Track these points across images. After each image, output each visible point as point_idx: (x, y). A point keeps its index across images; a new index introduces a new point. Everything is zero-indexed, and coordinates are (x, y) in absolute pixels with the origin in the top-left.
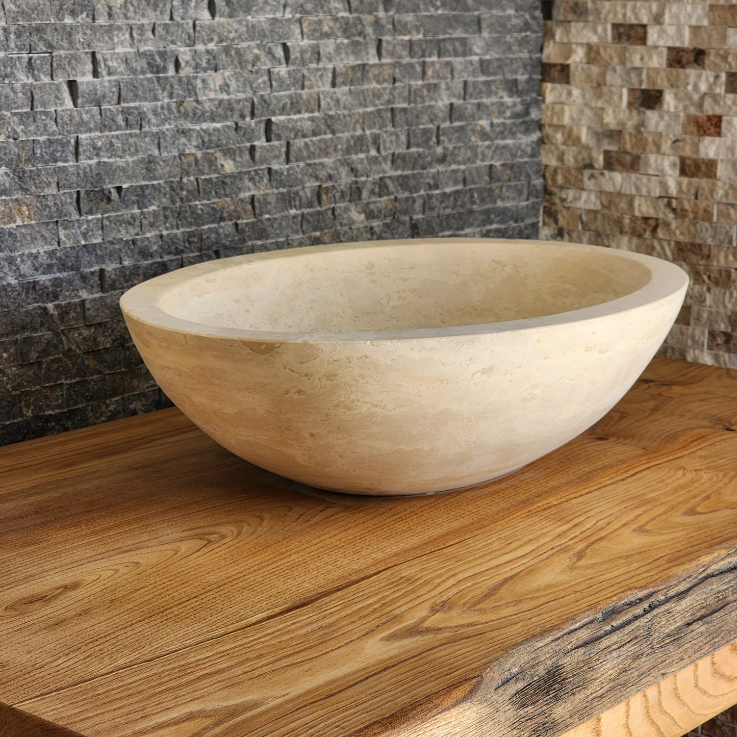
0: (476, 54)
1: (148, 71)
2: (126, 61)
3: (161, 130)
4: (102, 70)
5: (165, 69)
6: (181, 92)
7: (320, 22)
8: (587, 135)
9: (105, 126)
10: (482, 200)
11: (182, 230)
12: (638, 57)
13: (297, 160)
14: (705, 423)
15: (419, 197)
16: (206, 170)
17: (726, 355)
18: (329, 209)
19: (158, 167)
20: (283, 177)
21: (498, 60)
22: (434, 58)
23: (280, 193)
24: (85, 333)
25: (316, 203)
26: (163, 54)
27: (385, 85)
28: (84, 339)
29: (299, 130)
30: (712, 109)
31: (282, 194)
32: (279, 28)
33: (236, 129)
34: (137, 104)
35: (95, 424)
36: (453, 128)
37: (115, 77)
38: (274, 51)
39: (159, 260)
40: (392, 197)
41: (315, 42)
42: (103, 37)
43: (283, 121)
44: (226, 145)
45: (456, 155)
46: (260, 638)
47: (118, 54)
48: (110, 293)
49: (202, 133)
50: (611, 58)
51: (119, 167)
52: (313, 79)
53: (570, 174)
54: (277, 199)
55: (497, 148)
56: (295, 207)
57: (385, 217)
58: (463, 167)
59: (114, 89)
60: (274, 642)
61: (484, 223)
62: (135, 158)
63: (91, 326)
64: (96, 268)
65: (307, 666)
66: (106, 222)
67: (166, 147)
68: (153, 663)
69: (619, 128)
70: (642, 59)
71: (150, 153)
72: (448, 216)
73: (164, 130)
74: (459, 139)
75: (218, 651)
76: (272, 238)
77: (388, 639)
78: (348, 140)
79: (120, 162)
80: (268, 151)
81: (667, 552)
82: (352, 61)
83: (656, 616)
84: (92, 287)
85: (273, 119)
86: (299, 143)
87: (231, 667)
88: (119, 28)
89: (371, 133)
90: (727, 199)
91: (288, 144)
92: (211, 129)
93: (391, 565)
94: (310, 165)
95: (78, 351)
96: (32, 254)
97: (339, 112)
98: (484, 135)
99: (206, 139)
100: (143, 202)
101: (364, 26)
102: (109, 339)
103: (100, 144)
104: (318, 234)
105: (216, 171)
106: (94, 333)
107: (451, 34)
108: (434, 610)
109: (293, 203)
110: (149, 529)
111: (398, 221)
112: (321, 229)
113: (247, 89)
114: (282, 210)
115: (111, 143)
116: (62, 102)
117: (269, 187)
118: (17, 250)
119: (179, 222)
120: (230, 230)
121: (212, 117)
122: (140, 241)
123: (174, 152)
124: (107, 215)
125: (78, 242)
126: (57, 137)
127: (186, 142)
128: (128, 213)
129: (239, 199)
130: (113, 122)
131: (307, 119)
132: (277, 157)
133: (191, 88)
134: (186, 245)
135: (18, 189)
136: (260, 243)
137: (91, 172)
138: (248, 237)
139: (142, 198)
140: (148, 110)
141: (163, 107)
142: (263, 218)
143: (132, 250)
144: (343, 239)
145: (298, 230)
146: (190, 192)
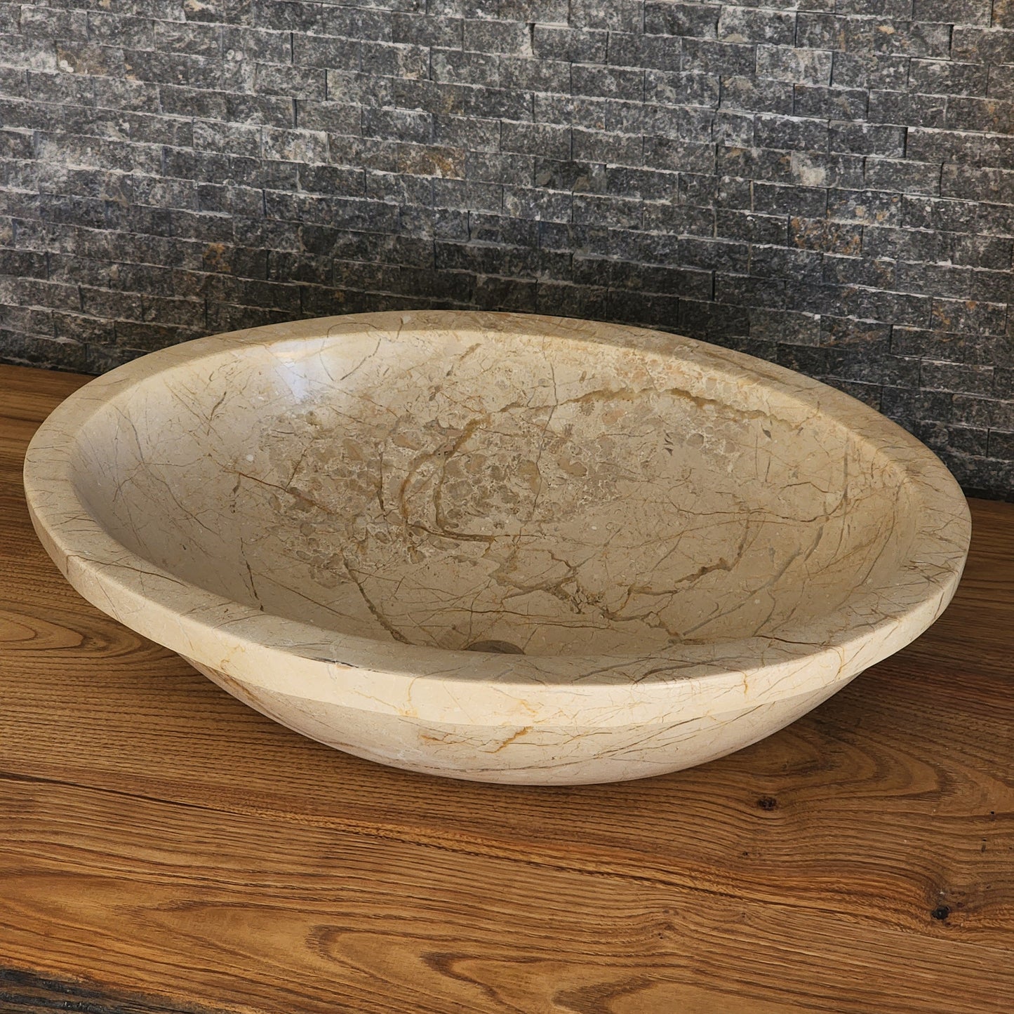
1: (664, 30)
3: (681, 109)
4: (578, 18)
5: (694, 31)
6: (724, 65)
9: (578, 88)
11: (717, 239)
13: (959, 196)
16: (766, 176)
19: (674, 154)
20: (924, 213)
23: (919, 232)
26: (689, 12)
29: (966, 155)
31: (925, 235)
33: (829, 130)
34: (637, 69)
37: (600, 30)
38: (926, 33)
39: (672, 267)
43: (931, 136)
44: (808, 148)
48: (584, 285)
49: (759, 126)
51: (601, 141)
54: (912, 240)
56: (952, 258)
59: (600, 44)
62: (632, 135)
64: (567, 251)
66: (580, 203)
67: (688, 130)
71: (660, 133)
73: (687, 108)
76: (905, 288)
79: (604, 135)
80: (897, 171)
84: (559, 272)
85: (911, 129)
86: (971, 173)
91: (943, 169)
92: (778, 123)
94: (991, 207)
96: (459, 213)
99: (765, 135)
100: (647, 191)
103: (570, 107)
113: (858, 79)
114: (920, 257)
115: (588, 110)
116: (514, 47)
117: (895, 220)
118: (435, 205)
119: (716, 229)
120: (807, 261)
121: (779, 107)
122: (639, 236)
123: (703, 140)
124: (579, 194)
125: (528, 216)
126: (497, 88)
127: (730, 132)
128: (618, 199)
129: (833, 224)
130: (592, 85)
131: (992, 140)
132: (919, 183)
133: (743, 61)
134: (723, 260)
135: (444, 137)
136: (873, 290)
137: (554, 138)
138: (845, 277)
139: (648, 186)
140: (659, 79)
141: (690, 79)
142: (877, 260)
143: (628, 244)
145: (961, 291)
146: (734, 197)
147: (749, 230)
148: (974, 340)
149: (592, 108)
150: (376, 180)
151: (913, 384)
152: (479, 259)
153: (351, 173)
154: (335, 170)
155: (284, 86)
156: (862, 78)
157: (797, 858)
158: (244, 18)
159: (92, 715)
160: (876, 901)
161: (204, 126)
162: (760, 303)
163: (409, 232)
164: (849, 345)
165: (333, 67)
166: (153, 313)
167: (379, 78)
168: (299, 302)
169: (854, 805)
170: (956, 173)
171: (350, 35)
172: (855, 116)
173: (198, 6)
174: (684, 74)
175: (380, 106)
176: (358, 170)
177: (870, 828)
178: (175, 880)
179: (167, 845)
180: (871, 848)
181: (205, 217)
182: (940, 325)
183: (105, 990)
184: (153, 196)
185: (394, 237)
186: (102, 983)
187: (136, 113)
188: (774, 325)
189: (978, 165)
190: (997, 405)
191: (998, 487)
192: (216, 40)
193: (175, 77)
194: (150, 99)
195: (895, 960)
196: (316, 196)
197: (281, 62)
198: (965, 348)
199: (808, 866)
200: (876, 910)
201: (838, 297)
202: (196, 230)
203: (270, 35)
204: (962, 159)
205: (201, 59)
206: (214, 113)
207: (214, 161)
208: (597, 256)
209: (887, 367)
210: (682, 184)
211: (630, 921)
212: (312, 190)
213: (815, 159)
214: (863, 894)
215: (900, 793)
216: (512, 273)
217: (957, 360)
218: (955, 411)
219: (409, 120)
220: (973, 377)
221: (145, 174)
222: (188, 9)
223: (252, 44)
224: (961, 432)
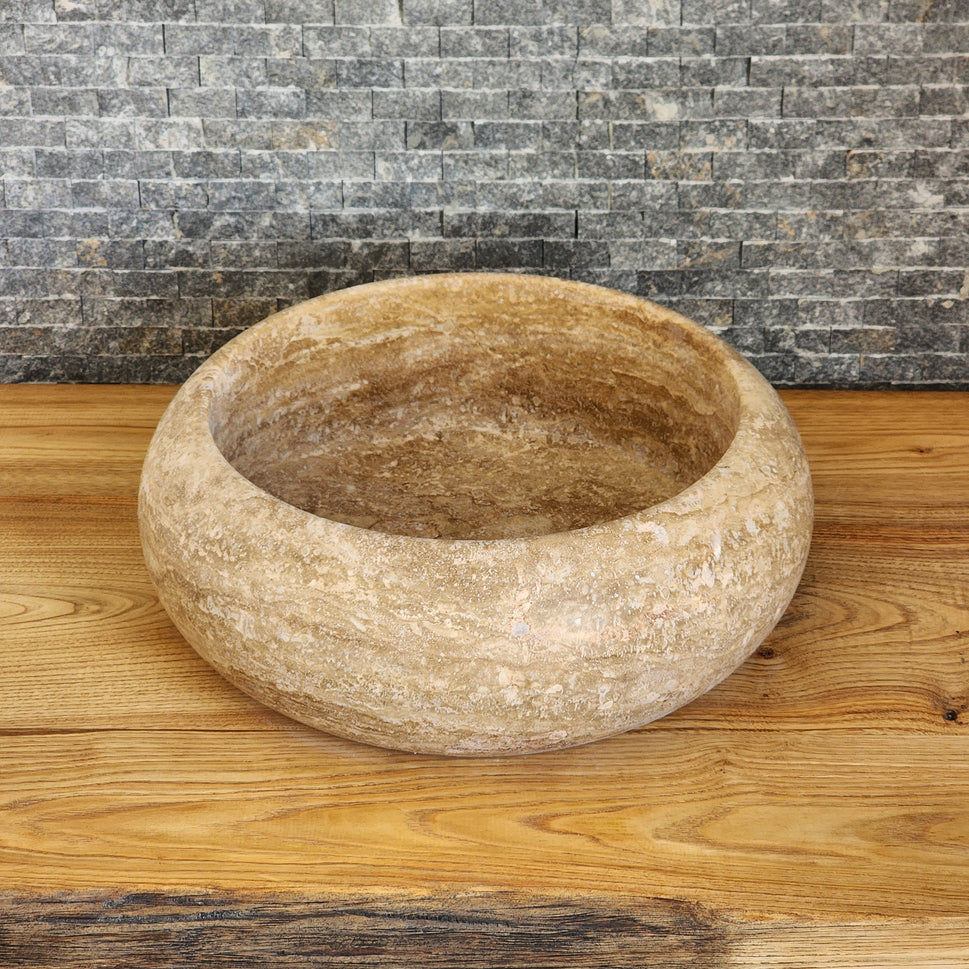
3: (543, 61)
6: (582, 16)
9: (447, 51)
11: (579, 181)
13: (799, 115)
16: (623, 116)
18: (867, 182)
19: (538, 104)
20: (769, 135)
23: (764, 153)
25: (836, 173)
29: (804, 77)
31: (769, 156)
33: (680, 67)
39: (537, 211)
43: (773, 63)
44: (661, 86)
48: (453, 239)
49: (617, 69)
51: (469, 100)
52: (839, 9)
54: (758, 161)
56: (794, 174)
59: (465, 7)
62: (498, 91)
64: (436, 209)
66: (448, 160)
67: (551, 81)
71: (524, 86)
73: (549, 60)
76: (752, 206)
78: (911, 96)
79: (471, 93)
80: (743, 98)
84: (429, 229)
85: (755, 59)
86: (809, 94)
91: (783, 92)
92: (634, 65)
94: (827, 123)
96: (333, 184)
97: (893, 56)
99: (622, 77)
100: (514, 142)
103: (439, 70)
109: (791, 170)
112: (848, 206)
113: (705, 17)
114: (766, 176)
115: (456, 71)
116: (383, 18)
117: (742, 145)
118: (310, 178)
119: (577, 171)
120: (663, 191)
121: (635, 50)
122: (505, 186)
123: (566, 88)
124: (449, 152)
125: (401, 178)
126: (369, 59)
127: (589, 78)
128: (485, 153)
129: (686, 155)
130: (460, 47)
131: (826, 62)
132: (762, 108)
133: (600, 11)
134: (585, 200)
135: (316, 111)
136: (723, 211)
137: (424, 101)
138: (699, 202)
139: (512, 137)
140: (523, 35)
141: (551, 32)
142: (728, 182)
143: (494, 195)
144: (888, 225)
145: (802, 203)
146: (594, 138)
147: (608, 168)
148: (815, 247)
149: (460, 68)
150: (252, 161)
151: (763, 293)
152: (355, 226)
153: (226, 155)
154: (210, 154)
155: (158, 76)
156: (709, 16)
157: (811, 692)
158: (115, 14)
159: (114, 668)
160: (892, 715)
161: (77, 124)
162: (621, 235)
163: (285, 206)
164: (703, 264)
165: (206, 53)
166: (28, 315)
167: (251, 60)
168: (177, 288)
169: (840, 643)
170: (796, 94)
171: (222, 20)
172: (704, 51)
173: (70, 6)
174: (544, 28)
175: (254, 87)
176: (233, 151)
177: (861, 658)
178: (262, 795)
179: (238, 767)
180: (870, 674)
181: (79, 214)
182: (785, 236)
183: (237, 895)
184: (26, 199)
185: (270, 213)
186: (232, 891)
187: (7, 118)
188: (634, 255)
189: (815, 85)
190: (837, 305)
191: (841, 380)
192: (87, 37)
193: (47, 79)
194: (21, 103)
195: (928, 757)
196: (192, 181)
197: (154, 53)
198: (807, 255)
199: (824, 696)
200: (896, 722)
201: (691, 222)
202: (69, 228)
203: (142, 28)
204: (800, 82)
205: (73, 59)
206: (86, 110)
207: (89, 158)
208: (466, 209)
209: (737, 282)
210: (545, 131)
211: (691, 764)
212: (187, 176)
213: (667, 95)
214: (880, 711)
215: (873, 628)
216: (385, 236)
217: (801, 267)
218: (801, 314)
219: (283, 98)
220: (815, 280)
221: (17, 178)
222: (59, 10)
223: (124, 38)
224: (806, 334)
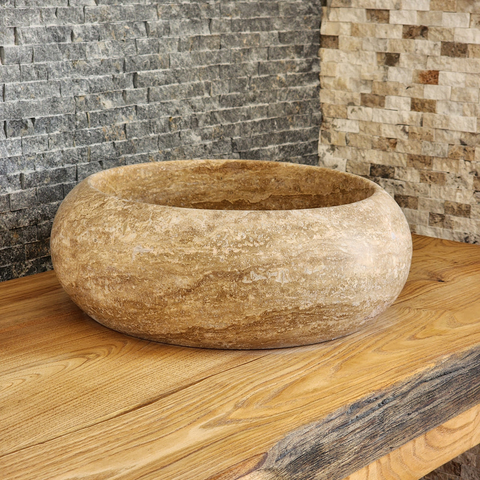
0: (276, 29)
1: (53, 40)
2: (37, 33)
3: (61, 80)
4: (21, 39)
5: (64, 39)
6: (75, 55)
7: (170, 7)
8: (350, 83)
9: (23, 77)
10: (280, 127)
11: (77, 147)
12: (384, 31)
13: (155, 101)
14: (425, 276)
15: (236, 124)
16: (93, 108)
17: (441, 229)
18: (177, 133)
19: (60, 105)
20: (145, 112)
21: (291, 33)
22: (248, 32)
23: (143, 123)
24: (10, 216)
25: (168, 129)
26: (62, 29)
27: (214, 50)
28: (10, 220)
29: (156, 81)
30: (433, 66)
31: (145, 123)
32: (143, 11)
33: (113, 79)
34: (45, 62)
35: (18, 277)
36: (260, 78)
37: (30, 45)
38: (139, 27)
39: (61, 167)
40: (219, 125)
41: (167, 21)
42: (22, 18)
43: (145, 74)
44: (107, 90)
45: (263, 97)
46: (117, 427)
47: (32, 29)
48: (27, 189)
49: (90, 82)
50: (366, 32)
51: (33, 105)
52: (165, 45)
53: (339, 109)
54: (142, 127)
55: (290, 92)
56: (154, 132)
57: (215, 138)
58: (267, 104)
59: (29, 52)
60: (127, 429)
61: (281, 141)
62: (44, 99)
63: (14, 211)
64: (18, 173)
65: (149, 447)
66: (24, 142)
67: (65, 91)
68: (44, 445)
69: (372, 79)
70: (386, 33)
71: (54, 95)
72: (257, 138)
73: (64, 80)
74: (264, 86)
75: (89, 436)
76: (138, 152)
77: (204, 427)
78: (189, 87)
79: (33, 102)
80: (135, 94)
81: (396, 365)
82: (192, 34)
83: (386, 409)
84: (15, 186)
85: (139, 73)
86: (156, 89)
87: (97, 448)
88: (33, 12)
89: (205, 83)
90: (442, 126)
91: (149, 89)
92: (96, 80)
93: (209, 375)
94: (163, 104)
95: (6, 229)
97: (183, 68)
98: (281, 83)
99: (93, 86)
100: (50, 128)
101: (200, 10)
102: (27, 221)
103: (19, 89)
104: (169, 150)
105: (100, 107)
106: (17, 216)
107: (259, 16)
108: (236, 407)
109: (153, 129)
110: (48, 351)
111: (224, 141)
112: (172, 146)
114: (145, 134)
115: (27, 89)
117: (135, 118)
119: (75, 142)
120: (109, 147)
121: (96, 71)
122: (48, 154)
123: (71, 95)
124: (24, 137)
125: (4, 156)
127: (79, 88)
128: (39, 136)
129: (116, 127)
130: (28, 75)
131: (161, 73)
132: (141, 98)
133: (82, 52)
134: (79, 157)
136: (130, 156)
137: (14, 108)
138: (122, 152)
139: (48, 124)
140: (53, 66)
141: (63, 65)
142: (132, 139)
144: (186, 153)
145: (156, 147)
146: (82, 122)
147: (88, 138)
156: (121, 52)
172: (121, 70)
204: (154, 84)
213: (106, 96)
